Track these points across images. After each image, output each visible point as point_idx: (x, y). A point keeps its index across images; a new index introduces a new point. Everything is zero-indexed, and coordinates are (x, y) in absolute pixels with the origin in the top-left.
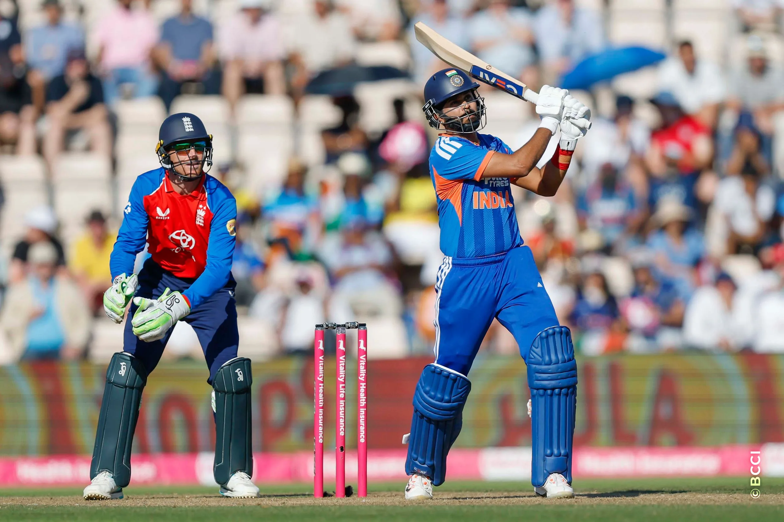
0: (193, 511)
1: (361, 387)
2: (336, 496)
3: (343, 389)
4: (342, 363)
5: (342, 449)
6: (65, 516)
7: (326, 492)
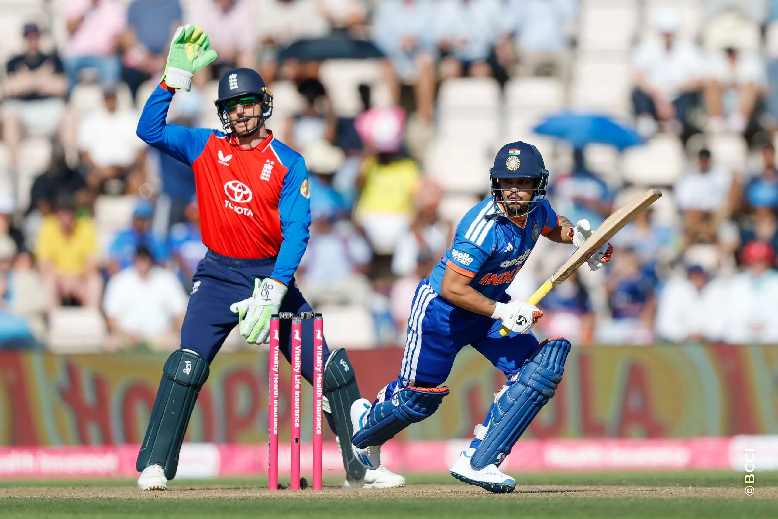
0: (143, 503)
1: (318, 378)
2: (291, 488)
3: (298, 380)
4: (298, 353)
5: (297, 440)
6: (14, 508)
7: (280, 484)
